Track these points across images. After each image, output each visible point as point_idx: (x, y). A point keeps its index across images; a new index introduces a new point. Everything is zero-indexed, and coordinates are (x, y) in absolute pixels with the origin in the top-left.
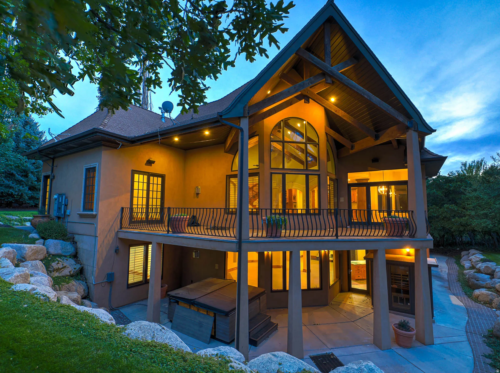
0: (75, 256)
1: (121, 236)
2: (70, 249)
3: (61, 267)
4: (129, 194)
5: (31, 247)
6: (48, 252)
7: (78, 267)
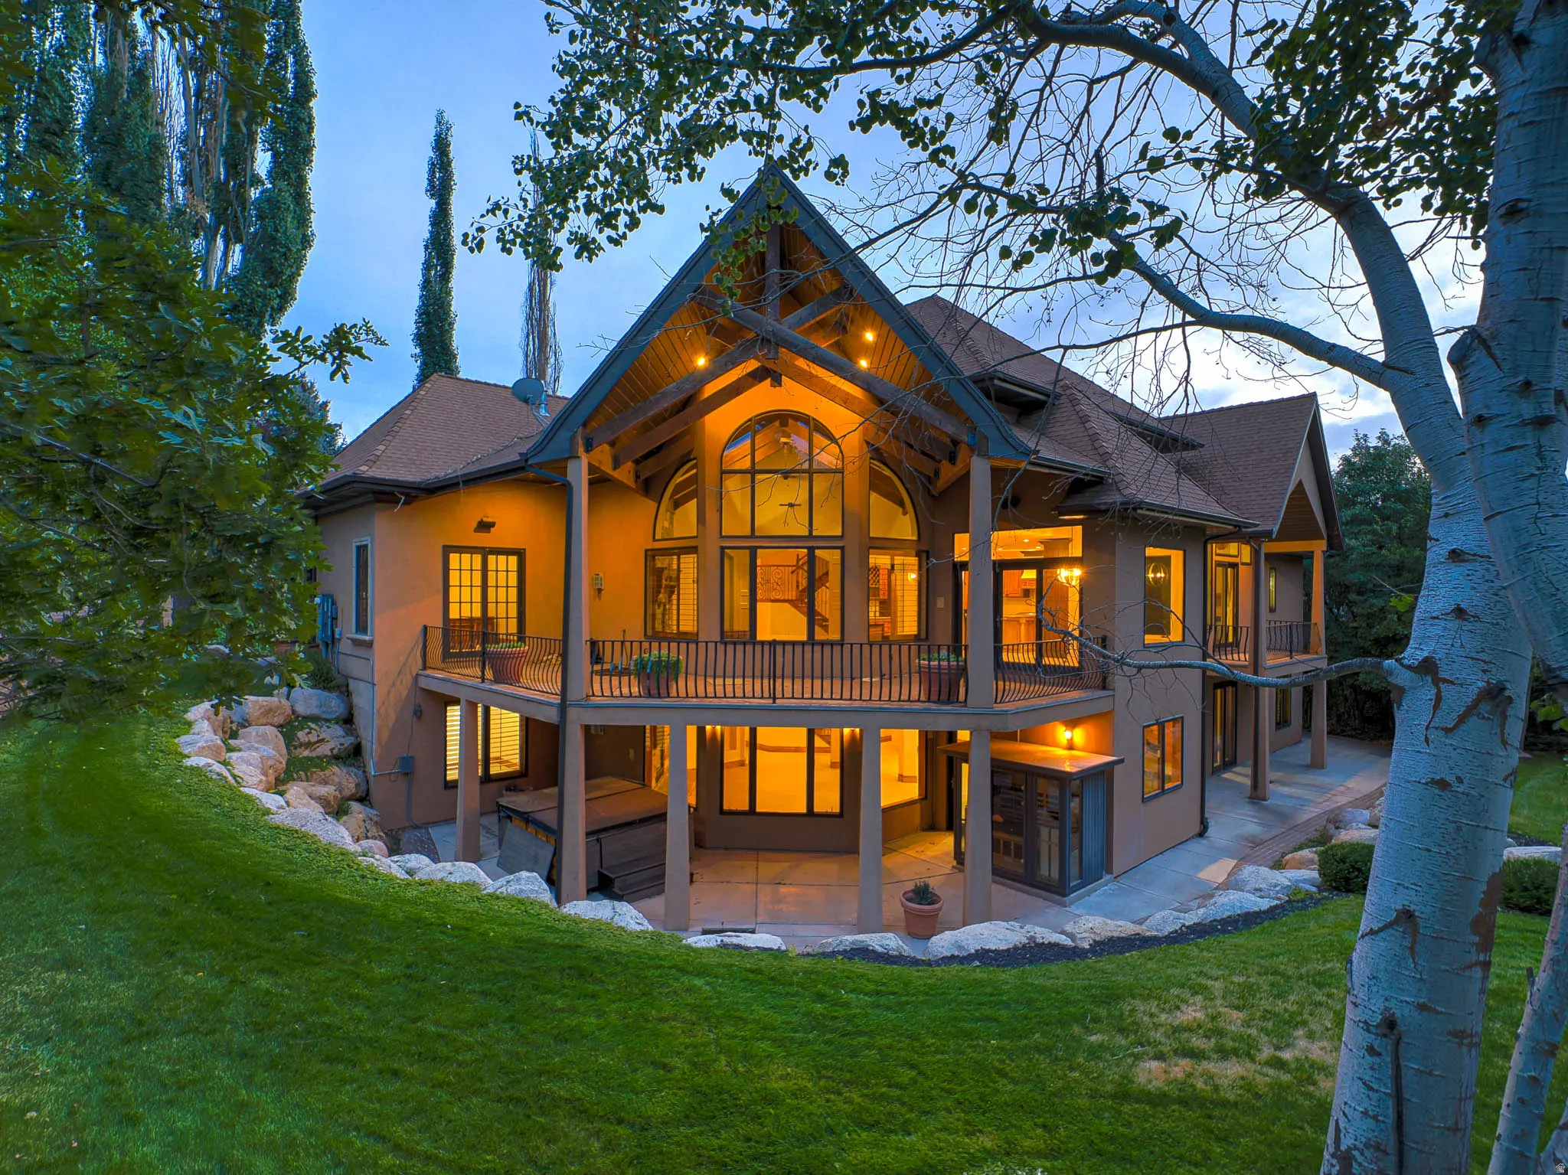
0: (348, 720)
1: (424, 683)
3: (316, 740)
4: (440, 597)
5: (262, 701)
6: (294, 712)
7: (349, 740)
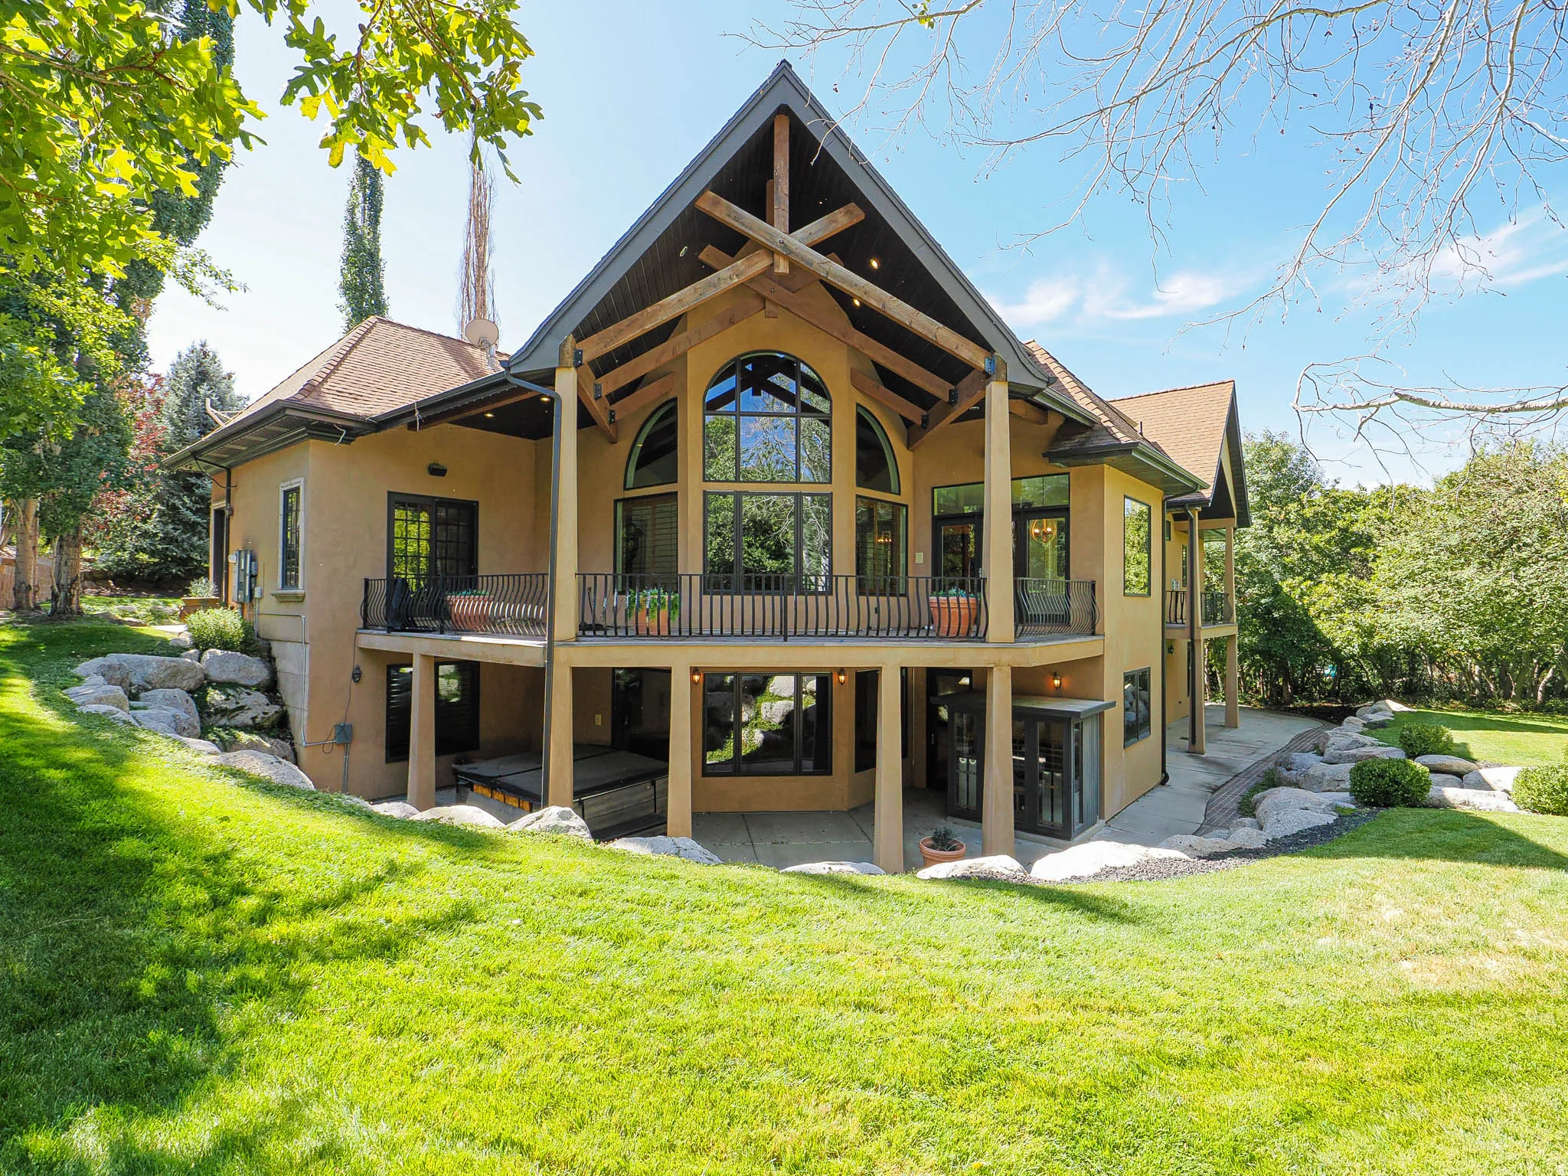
0: (271, 688)
1: (364, 642)
2: (257, 671)
3: (234, 706)
4: (384, 548)
5: (164, 661)
6: (206, 675)
